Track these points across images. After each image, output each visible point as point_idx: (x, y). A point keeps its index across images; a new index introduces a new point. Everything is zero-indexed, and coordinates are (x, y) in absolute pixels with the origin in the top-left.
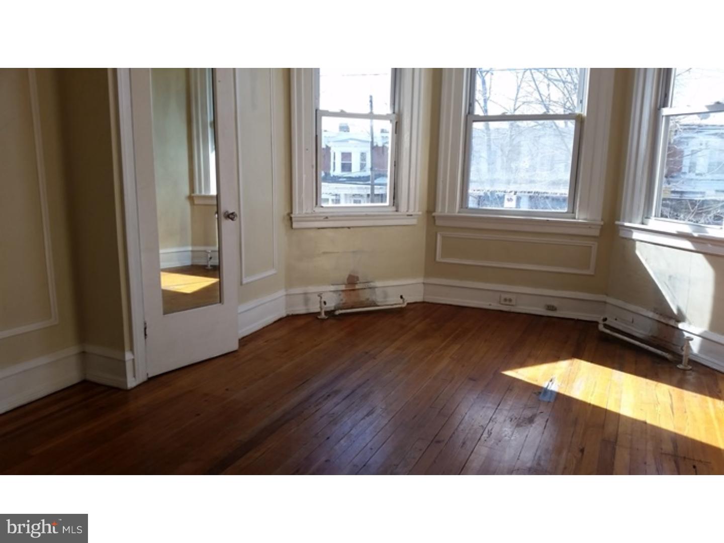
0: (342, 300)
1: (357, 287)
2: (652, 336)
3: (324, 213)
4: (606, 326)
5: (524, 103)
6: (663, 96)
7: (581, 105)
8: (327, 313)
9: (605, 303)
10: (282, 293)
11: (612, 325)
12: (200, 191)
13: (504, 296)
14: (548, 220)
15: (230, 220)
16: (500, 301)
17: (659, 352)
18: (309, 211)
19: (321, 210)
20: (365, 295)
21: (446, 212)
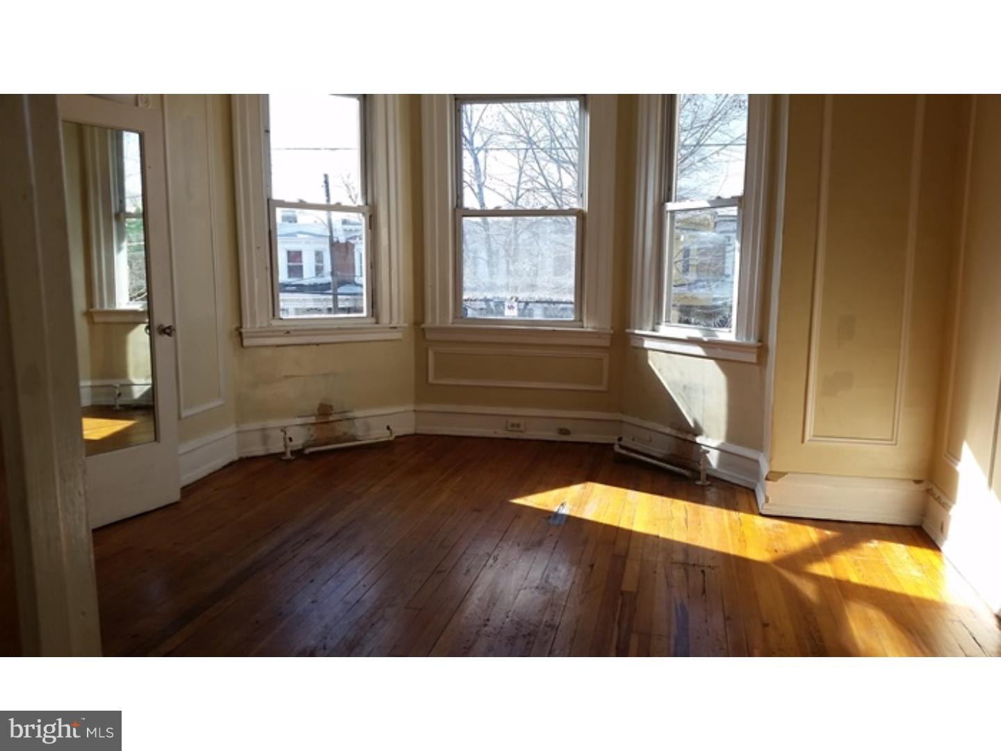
0: (312, 436)
1: (331, 418)
2: (672, 455)
3: (284, 326)
4: (621, 447)
5: (528, 190)
6: (667, 189)
7: (581, 199)
8: (292, 453)
9: (621, 422)
10: (231, 430)
11: (629, 445)
12: (102, 304)
13: (511, 421)
14: (554, 331)
15: (166, 336)
16: (507, 427)
17: (677, 469)
18: (265, 324)
19: (280, 323)
20: (341, 429)
21: (438, 324)
